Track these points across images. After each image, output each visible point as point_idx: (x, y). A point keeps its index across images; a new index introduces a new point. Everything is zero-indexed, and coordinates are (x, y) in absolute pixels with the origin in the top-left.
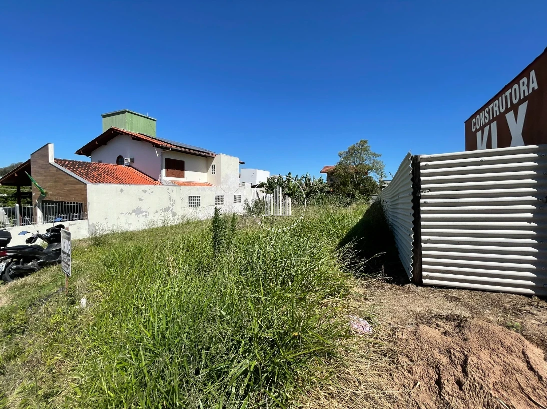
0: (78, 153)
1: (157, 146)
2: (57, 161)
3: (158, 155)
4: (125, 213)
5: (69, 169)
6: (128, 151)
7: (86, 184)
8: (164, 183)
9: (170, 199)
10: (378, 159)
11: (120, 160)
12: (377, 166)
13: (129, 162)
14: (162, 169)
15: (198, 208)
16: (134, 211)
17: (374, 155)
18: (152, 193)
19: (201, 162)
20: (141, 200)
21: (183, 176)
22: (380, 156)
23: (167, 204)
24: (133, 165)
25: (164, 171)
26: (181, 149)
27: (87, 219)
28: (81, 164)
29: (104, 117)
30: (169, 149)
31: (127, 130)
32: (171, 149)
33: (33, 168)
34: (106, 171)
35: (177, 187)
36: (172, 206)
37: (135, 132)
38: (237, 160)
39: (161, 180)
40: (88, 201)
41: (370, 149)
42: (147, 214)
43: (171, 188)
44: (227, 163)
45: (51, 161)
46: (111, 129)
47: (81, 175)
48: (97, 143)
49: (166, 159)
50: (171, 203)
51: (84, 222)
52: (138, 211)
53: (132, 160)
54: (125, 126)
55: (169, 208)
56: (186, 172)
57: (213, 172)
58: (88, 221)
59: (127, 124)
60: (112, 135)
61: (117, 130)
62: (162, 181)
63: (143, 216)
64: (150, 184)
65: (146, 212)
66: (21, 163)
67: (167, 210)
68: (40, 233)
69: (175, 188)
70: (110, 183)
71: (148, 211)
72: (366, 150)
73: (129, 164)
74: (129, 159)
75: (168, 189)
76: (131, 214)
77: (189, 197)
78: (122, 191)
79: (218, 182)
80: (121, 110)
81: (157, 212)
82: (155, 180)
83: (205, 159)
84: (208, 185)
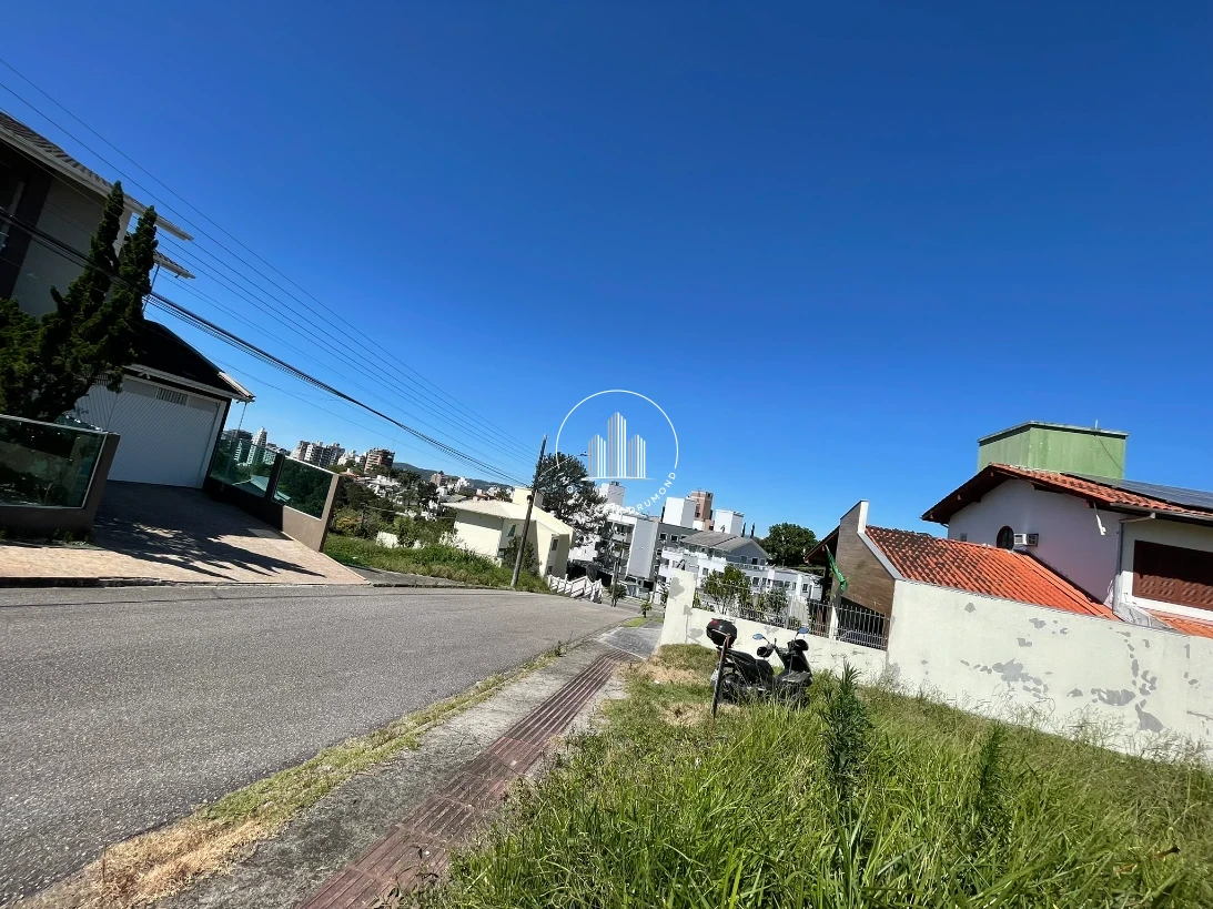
0: (926, 517)
1: (1102, 505)
2: (872, 531)
3: (1103, 530)
4: (972, 665)
6: (1025, 516)
7: (894, 579)
8: (1123, 614)
9: (1135, 667)
11: (1005, 538)
13: (1025, 543)
14: (1119, 571)
16: (998, 667)
18: (1063, 631)
20: (1023, 643)
24: (1038, 552)
25: (1127, 579)
26: (1192, 514)
27: (885, 649)
29: (983, 442)
30: (1148, 513)
31: (1029, 467)
32: (1153, 516)
34: (959, 558)
35: (1171, 636)
36: (1143, 692)
37: (1051, 471)
39: (1113, 604)
40: (893, 614)
42: (1041, 688)
43: (1138, 634)
45: (861, 530)
46: (990, 469)
48: (959, 498)
49: (1139, 546)
50: (1140, 681)
51: (881, 654)
52: (1011, 671)
53: (1033, 538)
54: (1026, 457)
55: (1129, 696)
58: (888, 655)
59: (1030, 454)
60: (991, 481)
61: (1003, 470)
62: (1117, 608)
63: (1026, 689)
64: (1075, 611)
65: (1038, 682)
67: (1119, 698)
68: (778, 645)
69: (1159, 638)
70: (956, 585)
71: (1047, 680)
73: (1024, 549)
74: (1025, 536)
75: (1128, 634)
76: (990, 672)
78: (970, 608)
80: (1019, 424)
81: (1077, 693)
82: (1094, 598)
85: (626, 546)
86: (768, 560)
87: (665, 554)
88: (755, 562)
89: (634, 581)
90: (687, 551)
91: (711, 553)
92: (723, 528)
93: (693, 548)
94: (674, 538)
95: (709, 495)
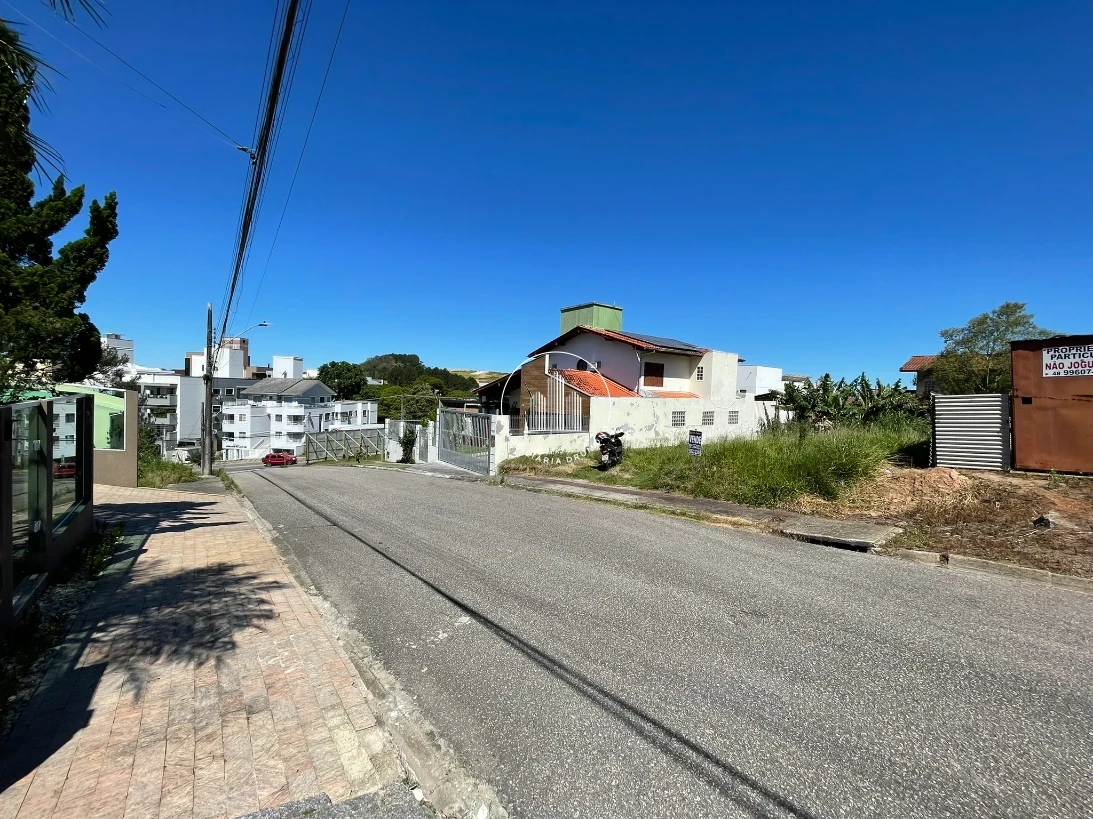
8: (642, 394)
9: (653, 414)
11: (581, 364)
14: (640, 377)
19: (684, 363)
20: (628, 414)
21: (661, 385)
23: (650, 420)
25: (643, 378)
27: (588, 432)
29: (562, 311)
30: (652, 351)
31: (594, 329)
32: (654, 351)
33: (524, 378)
36: (656, 423)
38: (737, 357)
39: (638, 390)
40: (591, 414)
44: (721, 365)
45: (547, 372)
46: (578, 328)
48: (556, 344)
50: (654, 419)
53: (599, 364)
54: (591, 321)
55: (653, 425)
56: (665, 379)
57: (700, 377)
61: (586, 329)
62: (639, 392)
65: (632, 429)
67: (649, 428)
69: (655, 400)
75: (652, 402)
77: (672, 413)
79: (708, 393)
80: (587, 303)
81: (641, 430)
82: (630, 389)
83: (688, 358)
84: (691, 396)
85: (172, 409)
86: (333, 397)
87: (227, 409)
88: (322, 400)
89: (193, 444)
90: (251, 402)
91: (280, 399)
92: (285, 374)
93: (258, 398)
94: (229, 392)
95: (244, 342)
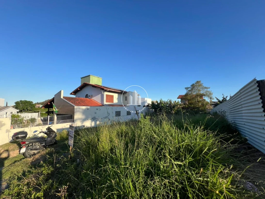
0: (71, 94)
1: (103, 89)
2: (64, 97)
3: (103, 93)
4: (89, 119)
5: (68, 100)
6: (90, 92)
7: (74, 107)
10: (208, 90)
11: (87, 96)
12: (208, 93)
15: (120, 117)
16: (92, 118)
17: (206, 88)
18: (100, 110)
20: (95, 113)
21: (113, 102)
22: (209, 88)
23: (106, 115)
25: (105, 100)
26: (112, 90)
27: (74, 122)
28: (72, 98)
31: (90, 84)
32: (108, 91)
33: (55, 100)
34: (82, 100)
36: (109, 116)
37: (94, 84)
39: (104, 104)
40: (75, 114)
41: (203, 85)
43: (108, 107)
45: (62, 97)
46: (84, 83)
47: (72, 102)
48: (78, 89)
49: (106, 95)
52: (94, 119)
59: (90, 81)
60: (84, 86)
63: (96, 120)
65: (98, 119)
66: (49, 100)
70: (83, 106)
72: (200, 85)
76: (91, 120)
77: (116, 112)
78: (88, 109)
81: (102, 119)
